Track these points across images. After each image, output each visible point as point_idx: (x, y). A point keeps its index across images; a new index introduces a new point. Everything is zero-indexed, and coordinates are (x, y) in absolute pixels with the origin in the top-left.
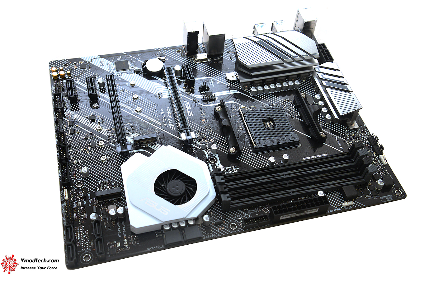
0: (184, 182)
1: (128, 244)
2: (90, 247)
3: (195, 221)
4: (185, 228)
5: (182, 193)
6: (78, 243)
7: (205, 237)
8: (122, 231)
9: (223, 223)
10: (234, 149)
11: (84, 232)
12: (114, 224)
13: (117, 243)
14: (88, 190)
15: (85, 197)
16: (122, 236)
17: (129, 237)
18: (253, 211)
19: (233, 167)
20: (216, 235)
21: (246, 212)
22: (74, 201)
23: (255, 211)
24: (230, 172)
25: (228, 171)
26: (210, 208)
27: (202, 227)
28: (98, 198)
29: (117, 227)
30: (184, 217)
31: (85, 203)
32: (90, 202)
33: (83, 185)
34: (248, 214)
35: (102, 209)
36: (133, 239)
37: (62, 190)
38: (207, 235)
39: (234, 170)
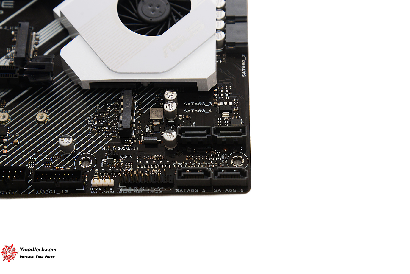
1: (228, 101)
4: (229, 13)
8: (201, 107)
11: (187, 162)
13: (222, 116)
14: (104, 149)
16: (210, 107)
17: (215, 98)
29: (193, 114)
31: (130, 156)
32: (130, 148)
33: (90, 156)
36: (220, 93)
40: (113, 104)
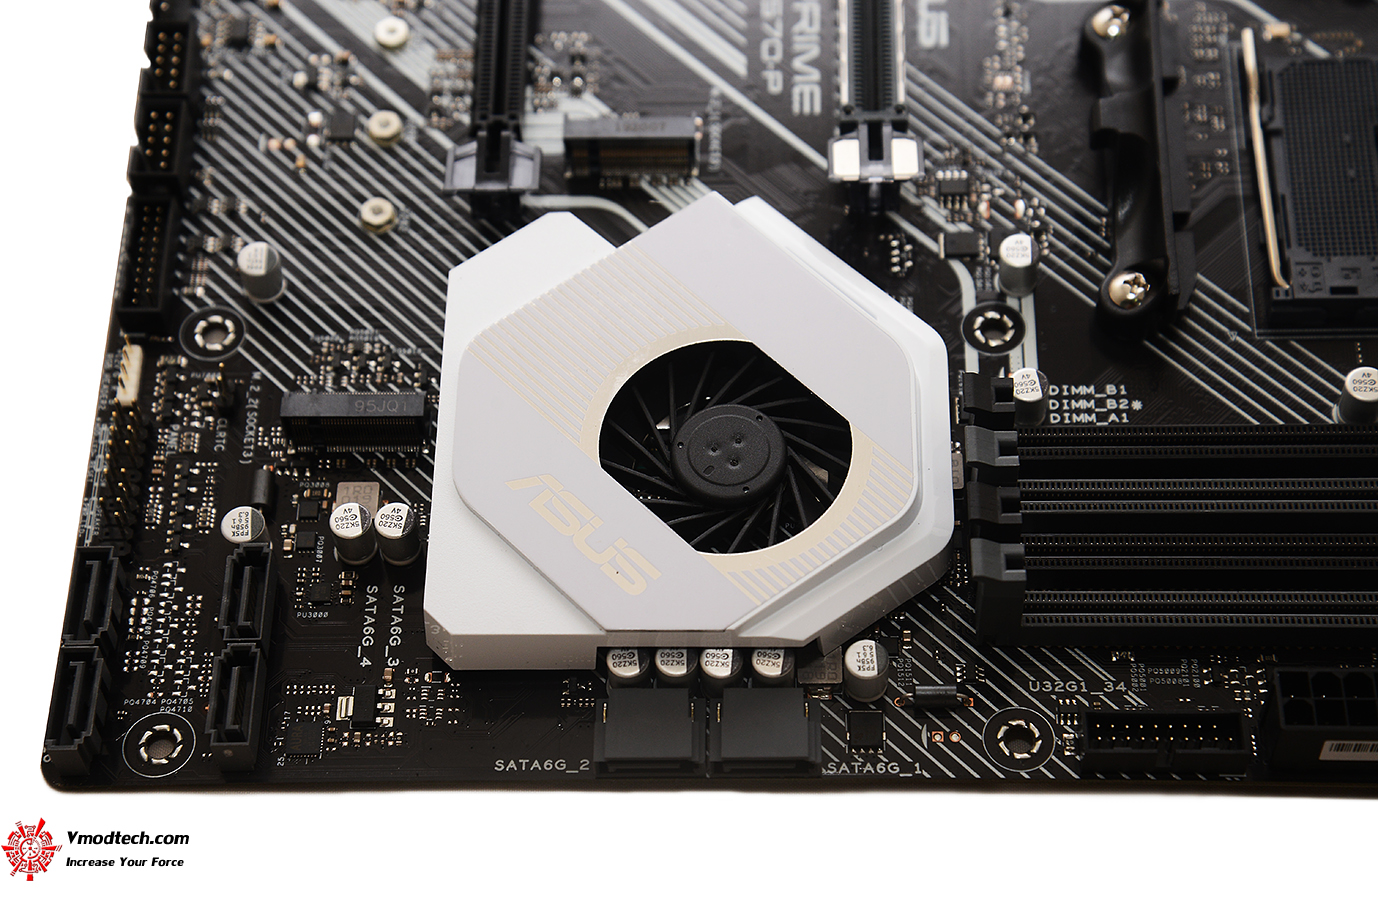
0: (781, 426)
1: (398, 715)
2: (193, 687)
3: (791, 659)
4: (728, 693)
5: (755, 485)
6: (134, 656)
7: (838, 766)
8: (382, 635)
9: (961, 709)
10: (1135, 282)
11: (180, 599)
12: (346, 587)
13: (340, 698)
14: (257, 376)
15: (231, 411)
16: (378, 664)
17: (412, 677)
18: (1166, 676)
19: (1111, 389)
20: (905, 766)
21: (1121, 671)
22: (169, 421)
23: (1175, 676)
24: (1084, 418)
25: (1071, 411)
26: (909, 606)
27: (832, 703)
28: (297, 429)
29: (360, 611)
30: (733, 627)
31: (220, 445)
32: (250, 444)
33: (235, 344)
34: (1129, 686)
35: (306, 494)
36: (432, 694)
37: (114, 346)
38: (849, 760)
39: (1110, 412)
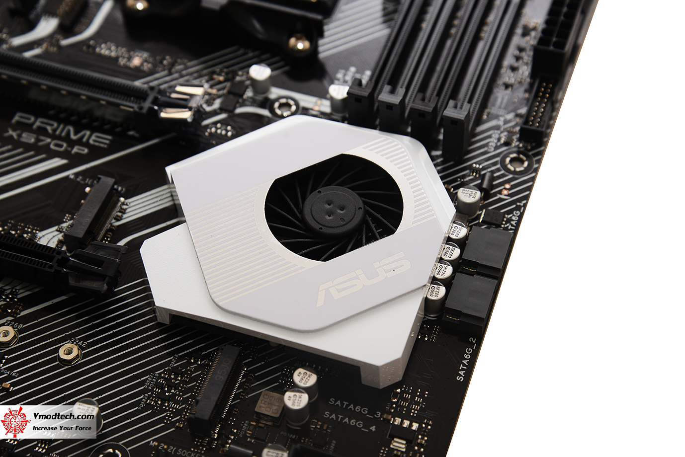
1: (412, 420)
14: (153, 444)
17: (391, 407)
33: (123, 451)
34: (502, 116)
36: (404, 399)
40: (203, 362)
